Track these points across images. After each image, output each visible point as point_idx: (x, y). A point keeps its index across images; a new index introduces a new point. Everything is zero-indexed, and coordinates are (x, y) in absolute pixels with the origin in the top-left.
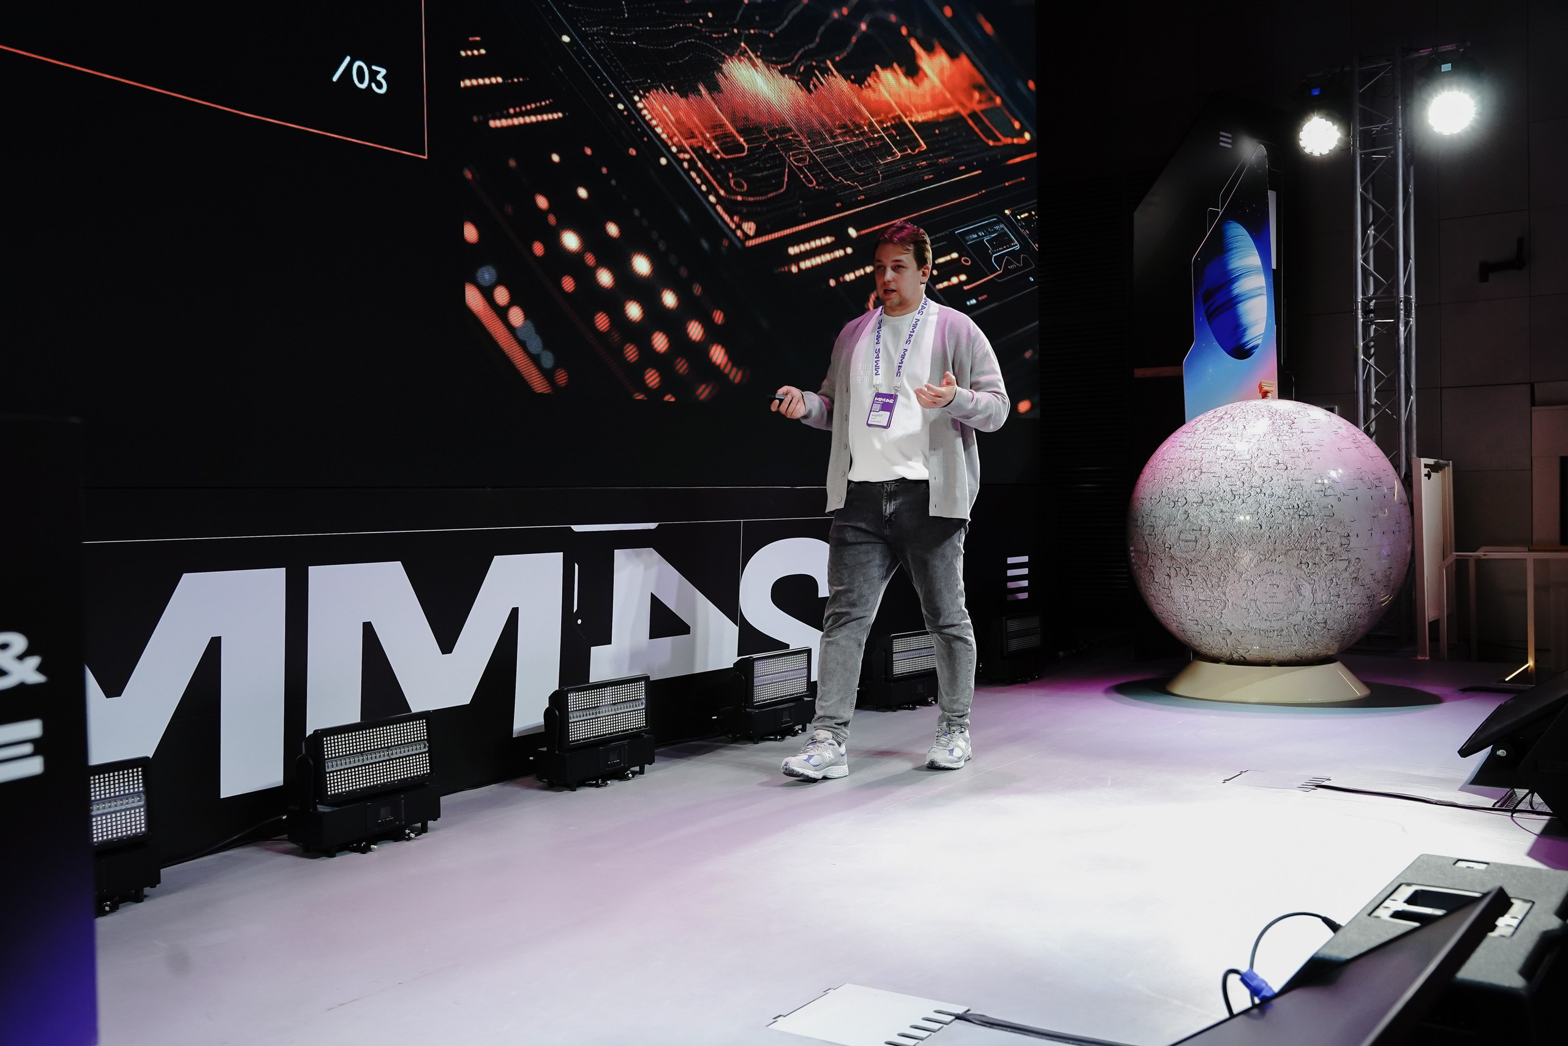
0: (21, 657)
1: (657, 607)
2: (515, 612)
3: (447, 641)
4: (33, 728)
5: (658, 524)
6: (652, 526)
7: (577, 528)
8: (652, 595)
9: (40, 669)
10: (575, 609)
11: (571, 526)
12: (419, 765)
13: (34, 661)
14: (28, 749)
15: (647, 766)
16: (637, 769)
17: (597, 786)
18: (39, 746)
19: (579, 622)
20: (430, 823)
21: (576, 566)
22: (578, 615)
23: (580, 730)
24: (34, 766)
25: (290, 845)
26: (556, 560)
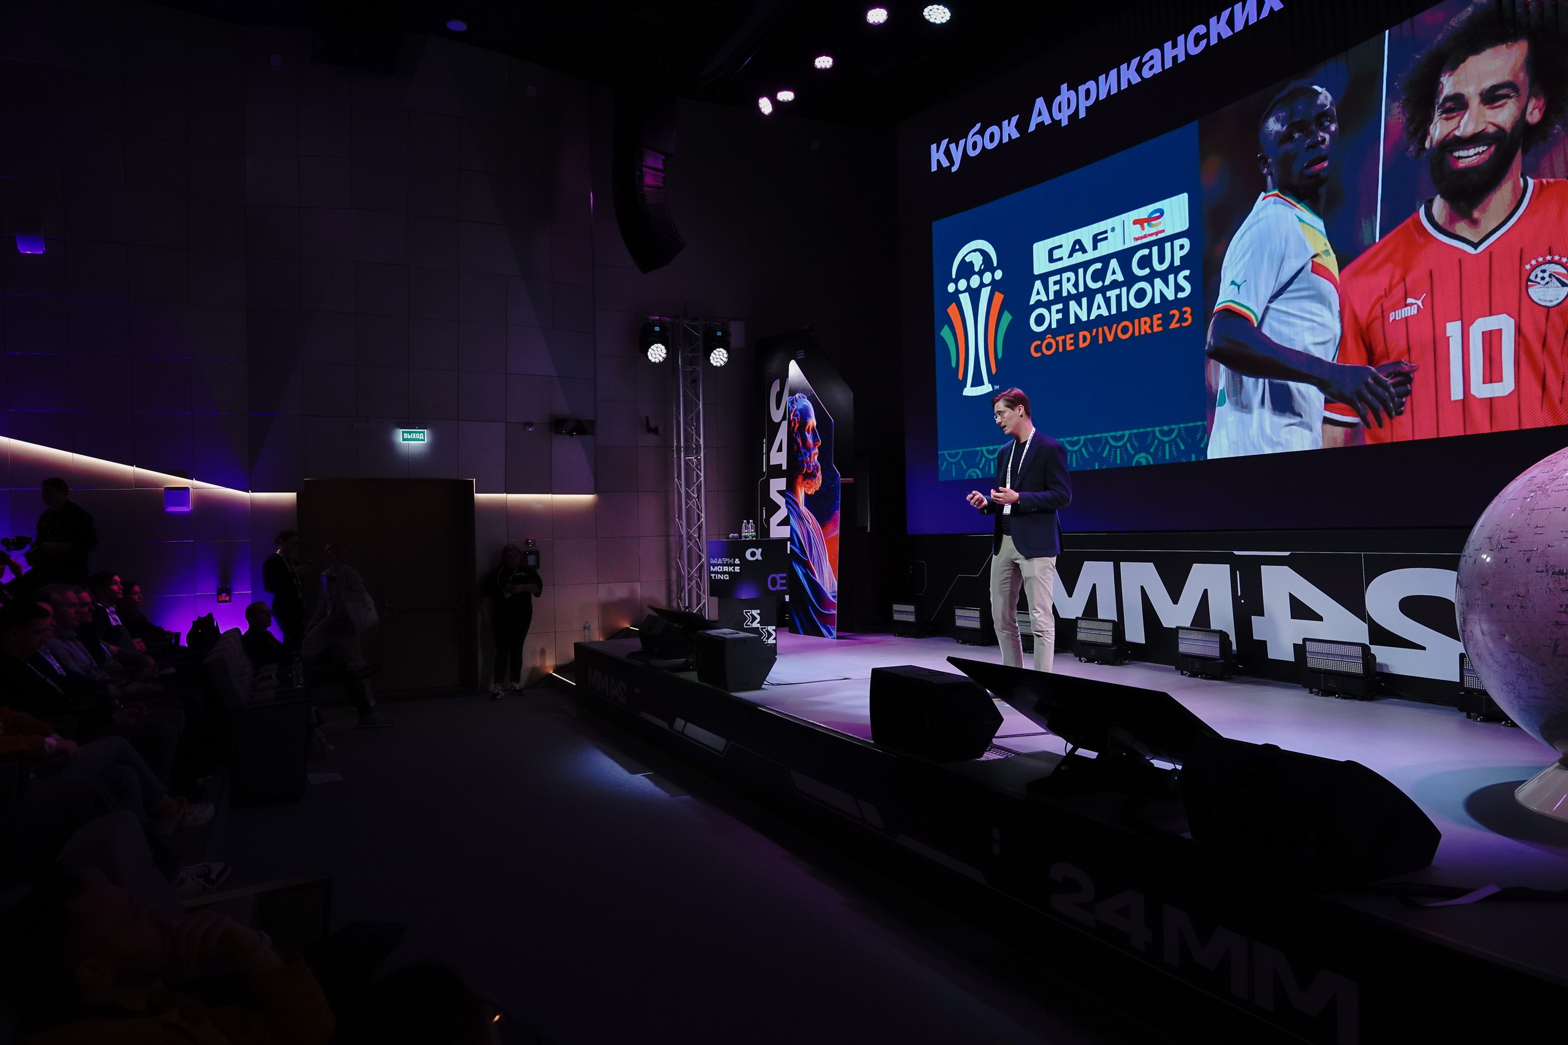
1: (1293, 600)
2: (1206, 591)
3: (1175, 600)
5: (1290, 553)
6: (1287, 554)
7: (1236, 553)
8: (1290, 594)
10: (1239, 594)
11: (1233, 552)
19: (1243, 601)
21: (1238, 572)
22: (1242, 597)
26: (1225, 568)
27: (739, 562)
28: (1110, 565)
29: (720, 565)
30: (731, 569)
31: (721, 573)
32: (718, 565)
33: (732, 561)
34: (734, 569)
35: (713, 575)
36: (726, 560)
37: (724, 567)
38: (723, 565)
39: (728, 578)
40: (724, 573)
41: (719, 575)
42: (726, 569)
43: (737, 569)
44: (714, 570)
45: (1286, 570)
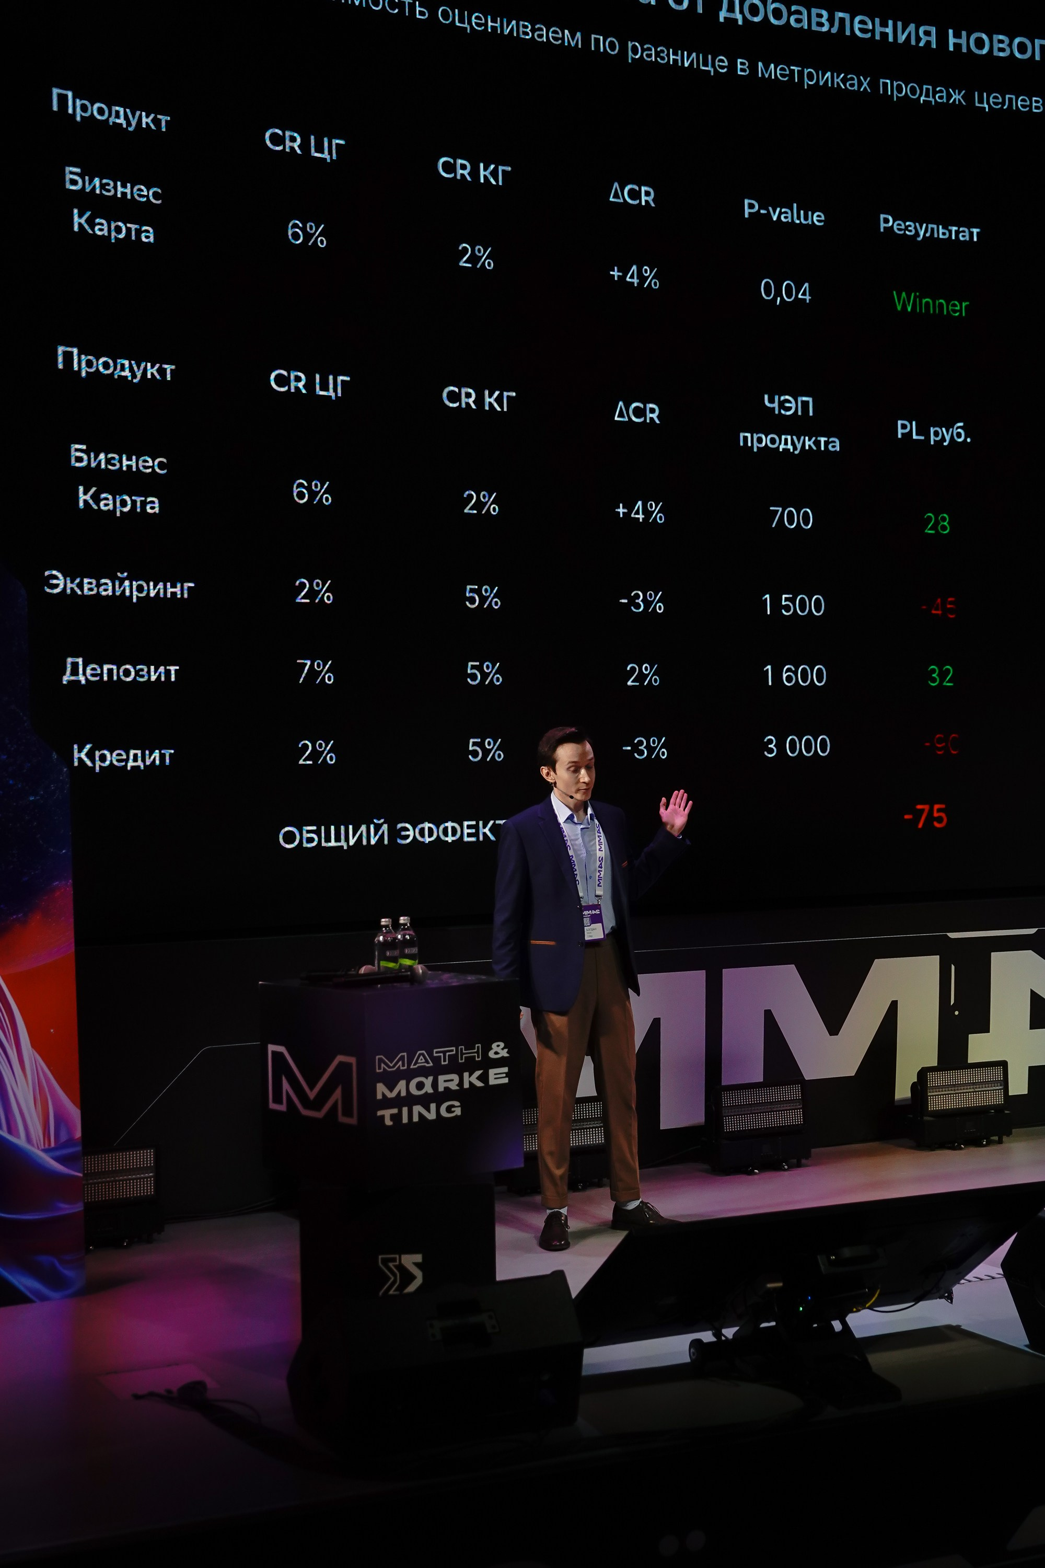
0: (503, 1049)
1: (1039, 1001)
2: (895, 1004)
3: (834, 1026)
4: (506, 1070)
5: (1037, 929)
6: (1032, 931)
7: (953, 935)
8: (1032, 992)
9: (507, 1052)
10: (952, 1002)
11: (948, 934)
12: (795, 1117)
13: (506, 1050)
14: (504, 1075)
15: (1005, 1138)
16: (996, 1138)
17: (954, 1148)
18: (507, 1075)
19: (957, 1013)
20: (804, 1161)
21: (953, 967)
22: (955, 1007)
23: (937, 1102)
24: (506, 1080)
25: (706, 1167)
26: (932, 963)
27: (504, 1053)
28: (698, 977)
29: (424, 1072)
30: (472, 1079)
31: (425, 1101)
32: (409, 1075)
33: (475, 1052)
34: (484, 1078)
35: (387, 1114)
36: (444, 1053)
37: (441, 1078)
38: (436, 1070)
39: (458, 1111)
40: (439, 1097)
41: (417, 1109)
42: (447, 1081)
43: (498, 1077)
44: (391, 1095)
45: (1029, 956)
